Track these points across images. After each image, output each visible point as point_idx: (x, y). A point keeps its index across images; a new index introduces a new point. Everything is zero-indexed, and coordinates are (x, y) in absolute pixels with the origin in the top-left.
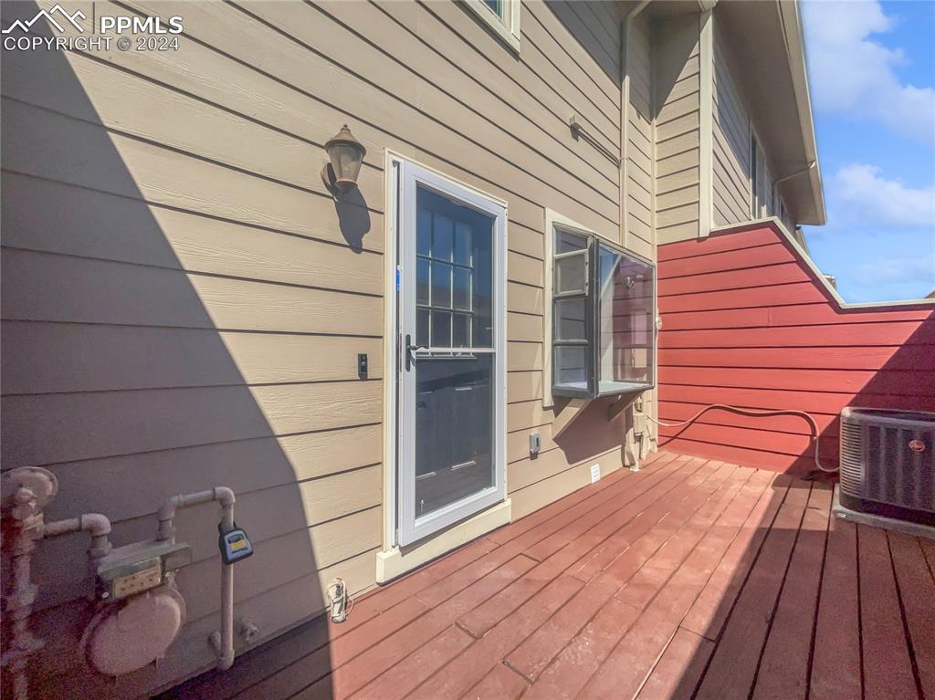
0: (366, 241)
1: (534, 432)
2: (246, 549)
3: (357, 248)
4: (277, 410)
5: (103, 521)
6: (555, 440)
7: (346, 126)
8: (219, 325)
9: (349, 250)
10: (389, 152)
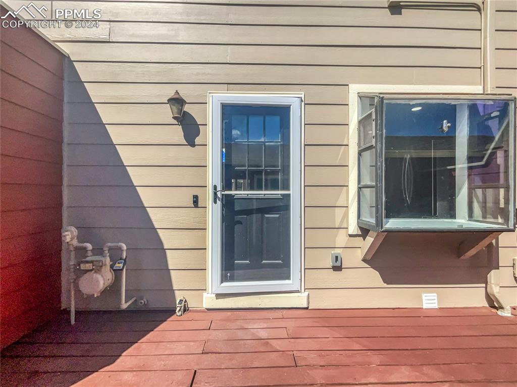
0: (198, 140)
1: (337, 251)
2: (120, 267)
3: (193, 145)
4: (157, 218)
5: (89, 246)
6: (364, 260)
7: (177, 91)
8: (135, 184)
9: (189, 146)
10: (210, 93)
